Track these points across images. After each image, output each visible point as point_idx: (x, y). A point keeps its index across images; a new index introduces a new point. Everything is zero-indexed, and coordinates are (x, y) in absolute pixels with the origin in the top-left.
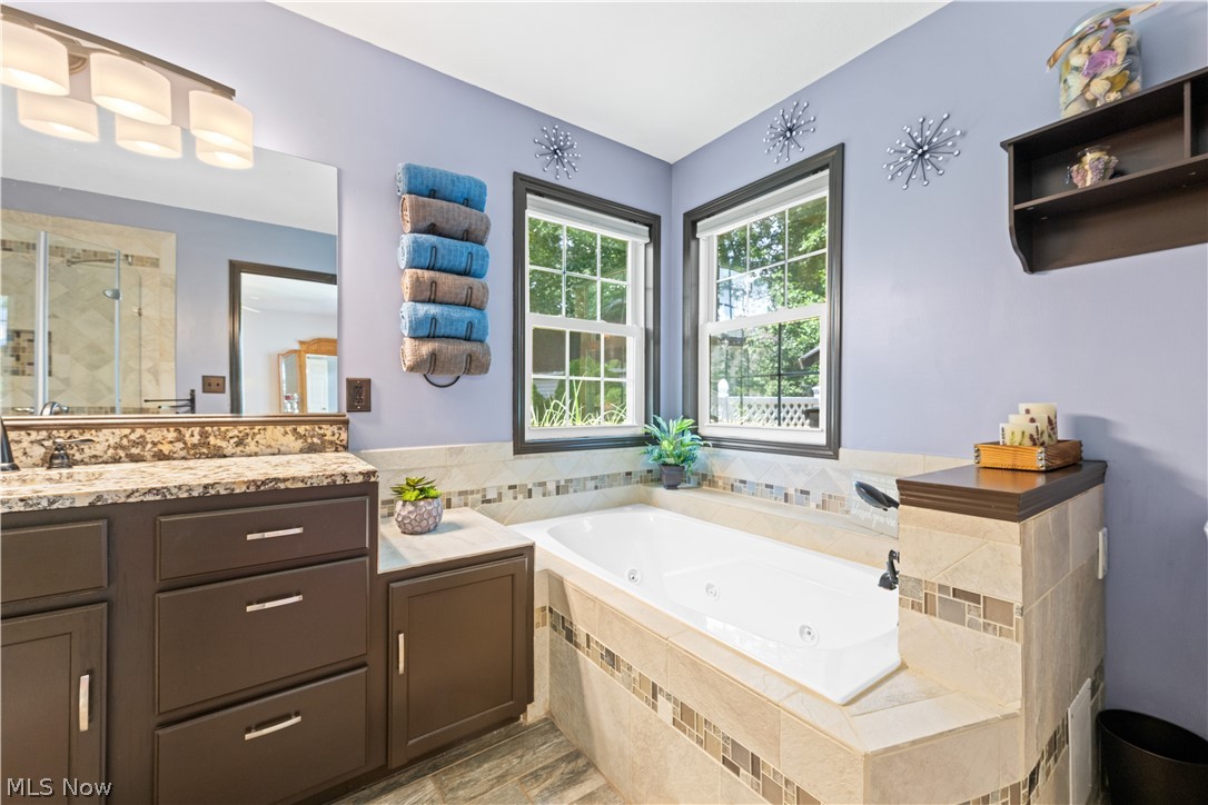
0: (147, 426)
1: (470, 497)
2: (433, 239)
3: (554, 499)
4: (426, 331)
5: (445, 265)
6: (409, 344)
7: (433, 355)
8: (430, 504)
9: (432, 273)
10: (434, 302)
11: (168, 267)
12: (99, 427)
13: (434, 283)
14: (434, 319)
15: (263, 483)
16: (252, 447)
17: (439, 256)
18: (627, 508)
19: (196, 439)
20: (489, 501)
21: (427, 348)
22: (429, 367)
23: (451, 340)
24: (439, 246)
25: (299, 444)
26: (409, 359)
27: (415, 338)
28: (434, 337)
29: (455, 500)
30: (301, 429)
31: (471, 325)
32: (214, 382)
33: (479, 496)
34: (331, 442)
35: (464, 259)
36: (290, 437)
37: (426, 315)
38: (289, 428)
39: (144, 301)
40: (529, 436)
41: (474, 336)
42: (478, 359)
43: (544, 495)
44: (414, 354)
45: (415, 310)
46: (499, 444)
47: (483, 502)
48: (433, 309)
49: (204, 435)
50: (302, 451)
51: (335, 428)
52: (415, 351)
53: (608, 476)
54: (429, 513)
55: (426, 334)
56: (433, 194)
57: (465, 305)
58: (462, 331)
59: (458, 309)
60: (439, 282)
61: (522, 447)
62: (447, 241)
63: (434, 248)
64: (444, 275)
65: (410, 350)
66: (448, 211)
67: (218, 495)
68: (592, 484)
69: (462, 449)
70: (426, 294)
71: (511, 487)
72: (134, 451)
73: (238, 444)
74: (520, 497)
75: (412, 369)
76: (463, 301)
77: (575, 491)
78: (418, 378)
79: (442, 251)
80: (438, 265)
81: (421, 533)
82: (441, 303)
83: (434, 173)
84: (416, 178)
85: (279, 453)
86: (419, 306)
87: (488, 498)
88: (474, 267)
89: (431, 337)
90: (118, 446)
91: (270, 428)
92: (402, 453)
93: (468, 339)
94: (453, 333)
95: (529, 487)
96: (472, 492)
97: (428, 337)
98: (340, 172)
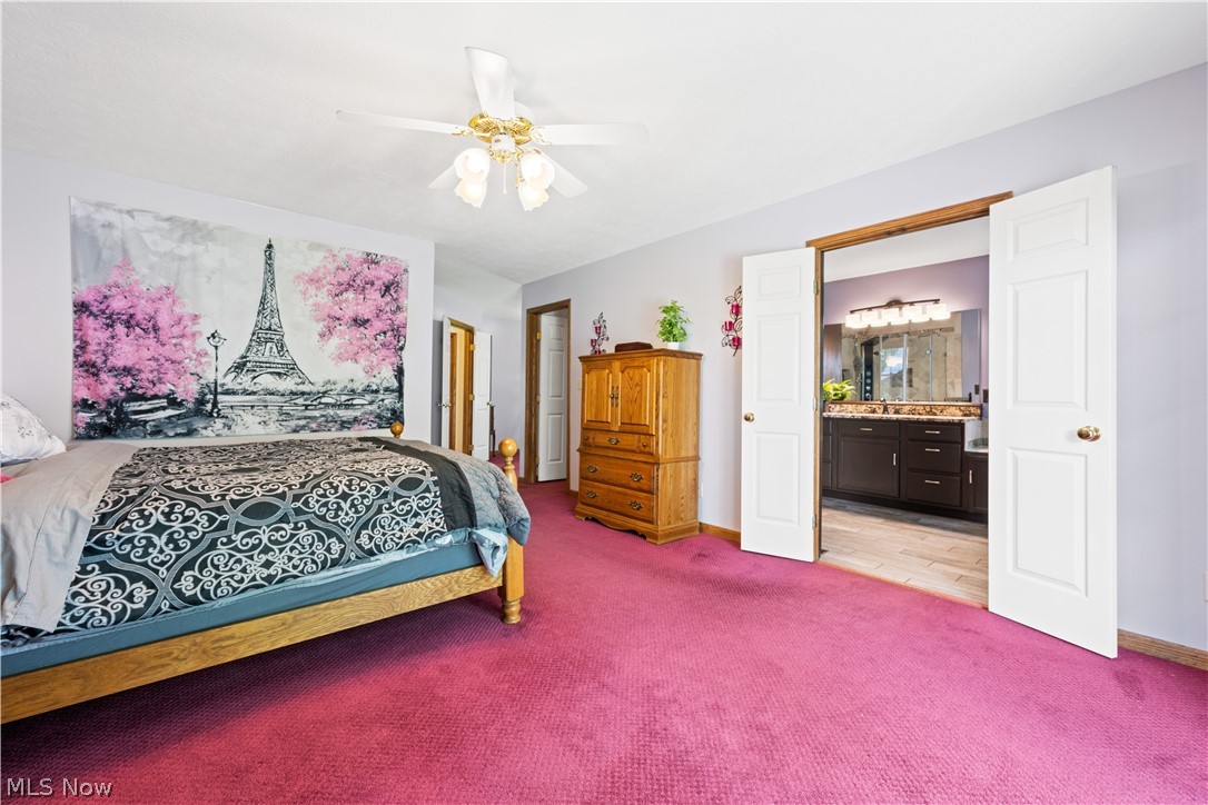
15: (931, 420)
16: (944, 413)
19: (929, 410)
25: (959, 413)
34: (973, 414)
38: (958, 407)
39: (948, 349)
49: (931, 408)
50: (960, 415)
51: (975, 408)
67: (919, 421)
72: (914, 411)
73: (940, 412)
85: (953, 415)
90: (909, 411)
91: (951, 407)
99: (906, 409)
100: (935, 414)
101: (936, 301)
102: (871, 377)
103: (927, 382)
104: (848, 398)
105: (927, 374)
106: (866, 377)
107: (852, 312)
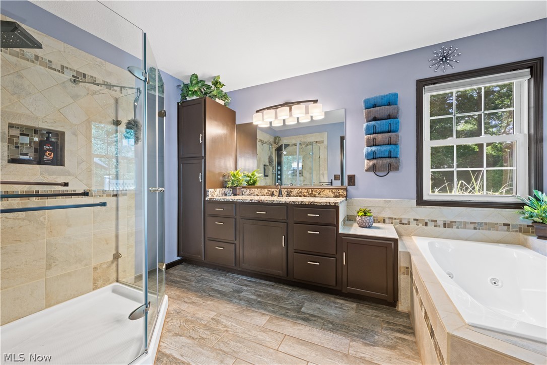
0: (302, 189)
1: (394, 220)
2: (374, 123)
3: (442, 229)
4: (371, 156)
5: (380, 131)
6: (366, 161)
7: (374, 165)
8: (366, 218)
9: (374, 135)
10: (376, 145)
11: (326, 143)
12: (295, 188)
13: (374, 139)
14: (374, 152)
15: (312, 202)
16: (322, 195)
17: (377, 128)
18: (500, 244)
19: (310, 192)
20: (403, 224)
21: (371, 163)
22: (373, 169)
23: (382, 159)
24: (376, 125)
25: (333, 195)
26: (366, 167)
27: (368, 160)
28: (375, 158)
29: (387, 221)
30: (333, 191)
31: (390, 152)
32: (337, 177)
33: (399, 221)
34: (342, 195)
35: (387, 127)
36: (331, 193)
37: (371, 151)
38: (331, 190)
39: (321, 154)
40: (426, 198)
41: (392, 156)
42: (393, 165)
43: (435, 226)
44: (367, 165)
45: (368, 150)
46: (408, 200)
47: (400, 224)
48: (374, 148)
49: (312, 191)
50: (334, 197)
51: (342, 191)
52: (368, 164)
53: (486, 224)
54: (366, 221)
55: (372, 158)
56: (375, 106)
57: (389, 144)
58: (386, 154)
59: (385, 146)
60: (376, 138)
61: (421, 202)
62: (379, 122)
63: (374, 126)
64: (378, 135)
65: (366, 163)
66: (380, 110)
67: (303, 204)
68: (473, 226)
69: (390, 201)
70: (371, 143)
71: (414, 220)
72: (300, 194)
73: (319, 194)
74: (420, 225)
75: (368, 170)
76: (387, 143)
77: (457, 228)
78: (372, 174)
79: (377, 126)
80: (377, 131)
81: (364, 227)
82: (378, 145)
83: (374, 99)
84: (367, 103)
85: (328, 197)
86: (369, 148)
87: (403, 222)
88: (392, 128)
89: (374, 159)
90: (297, 193)
91: (326, 190)
92: (366, 200)
93: (390, 157)
94: (383, 156)
95: (426, 221)
96: (395, 219)
97: (373, 158)
98: (345, 110)
99: (295, 191)
100: (315, 196)
101: (316, 101)
102: (280, 170)
103: (311, 174)
104: (258, 184)
105: (310, 168)
106: (278, 170)
107: (257, 112)
